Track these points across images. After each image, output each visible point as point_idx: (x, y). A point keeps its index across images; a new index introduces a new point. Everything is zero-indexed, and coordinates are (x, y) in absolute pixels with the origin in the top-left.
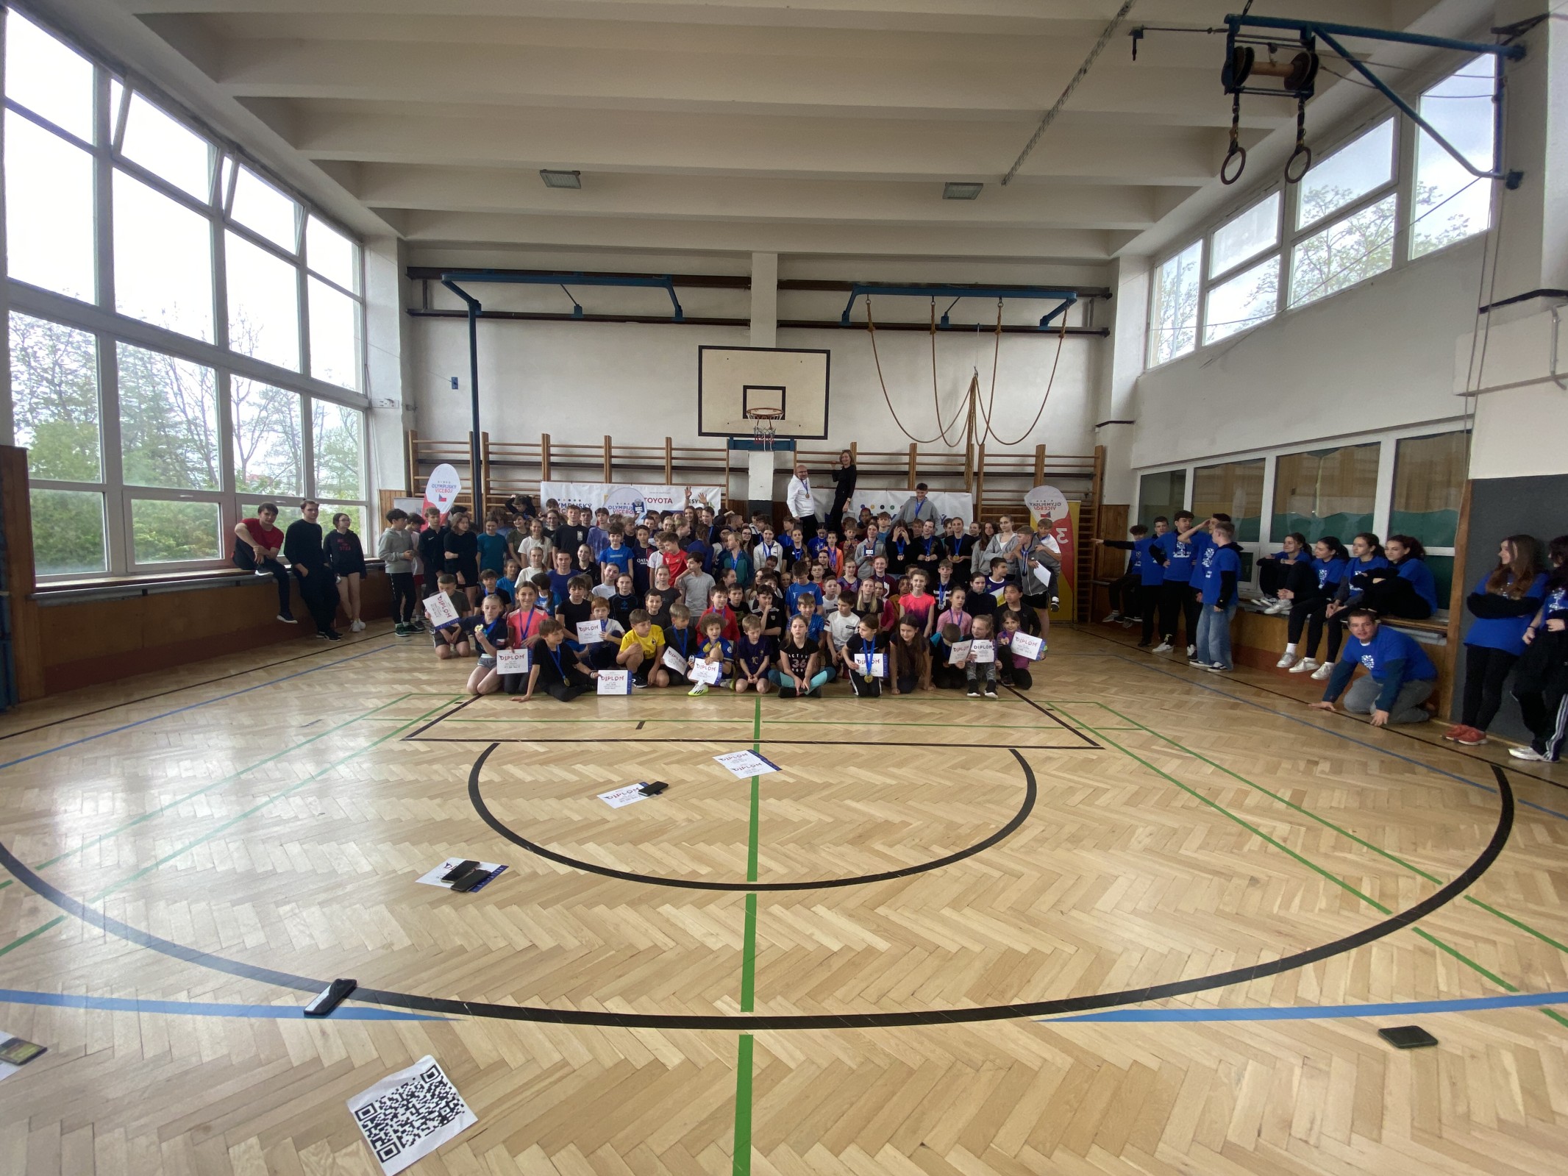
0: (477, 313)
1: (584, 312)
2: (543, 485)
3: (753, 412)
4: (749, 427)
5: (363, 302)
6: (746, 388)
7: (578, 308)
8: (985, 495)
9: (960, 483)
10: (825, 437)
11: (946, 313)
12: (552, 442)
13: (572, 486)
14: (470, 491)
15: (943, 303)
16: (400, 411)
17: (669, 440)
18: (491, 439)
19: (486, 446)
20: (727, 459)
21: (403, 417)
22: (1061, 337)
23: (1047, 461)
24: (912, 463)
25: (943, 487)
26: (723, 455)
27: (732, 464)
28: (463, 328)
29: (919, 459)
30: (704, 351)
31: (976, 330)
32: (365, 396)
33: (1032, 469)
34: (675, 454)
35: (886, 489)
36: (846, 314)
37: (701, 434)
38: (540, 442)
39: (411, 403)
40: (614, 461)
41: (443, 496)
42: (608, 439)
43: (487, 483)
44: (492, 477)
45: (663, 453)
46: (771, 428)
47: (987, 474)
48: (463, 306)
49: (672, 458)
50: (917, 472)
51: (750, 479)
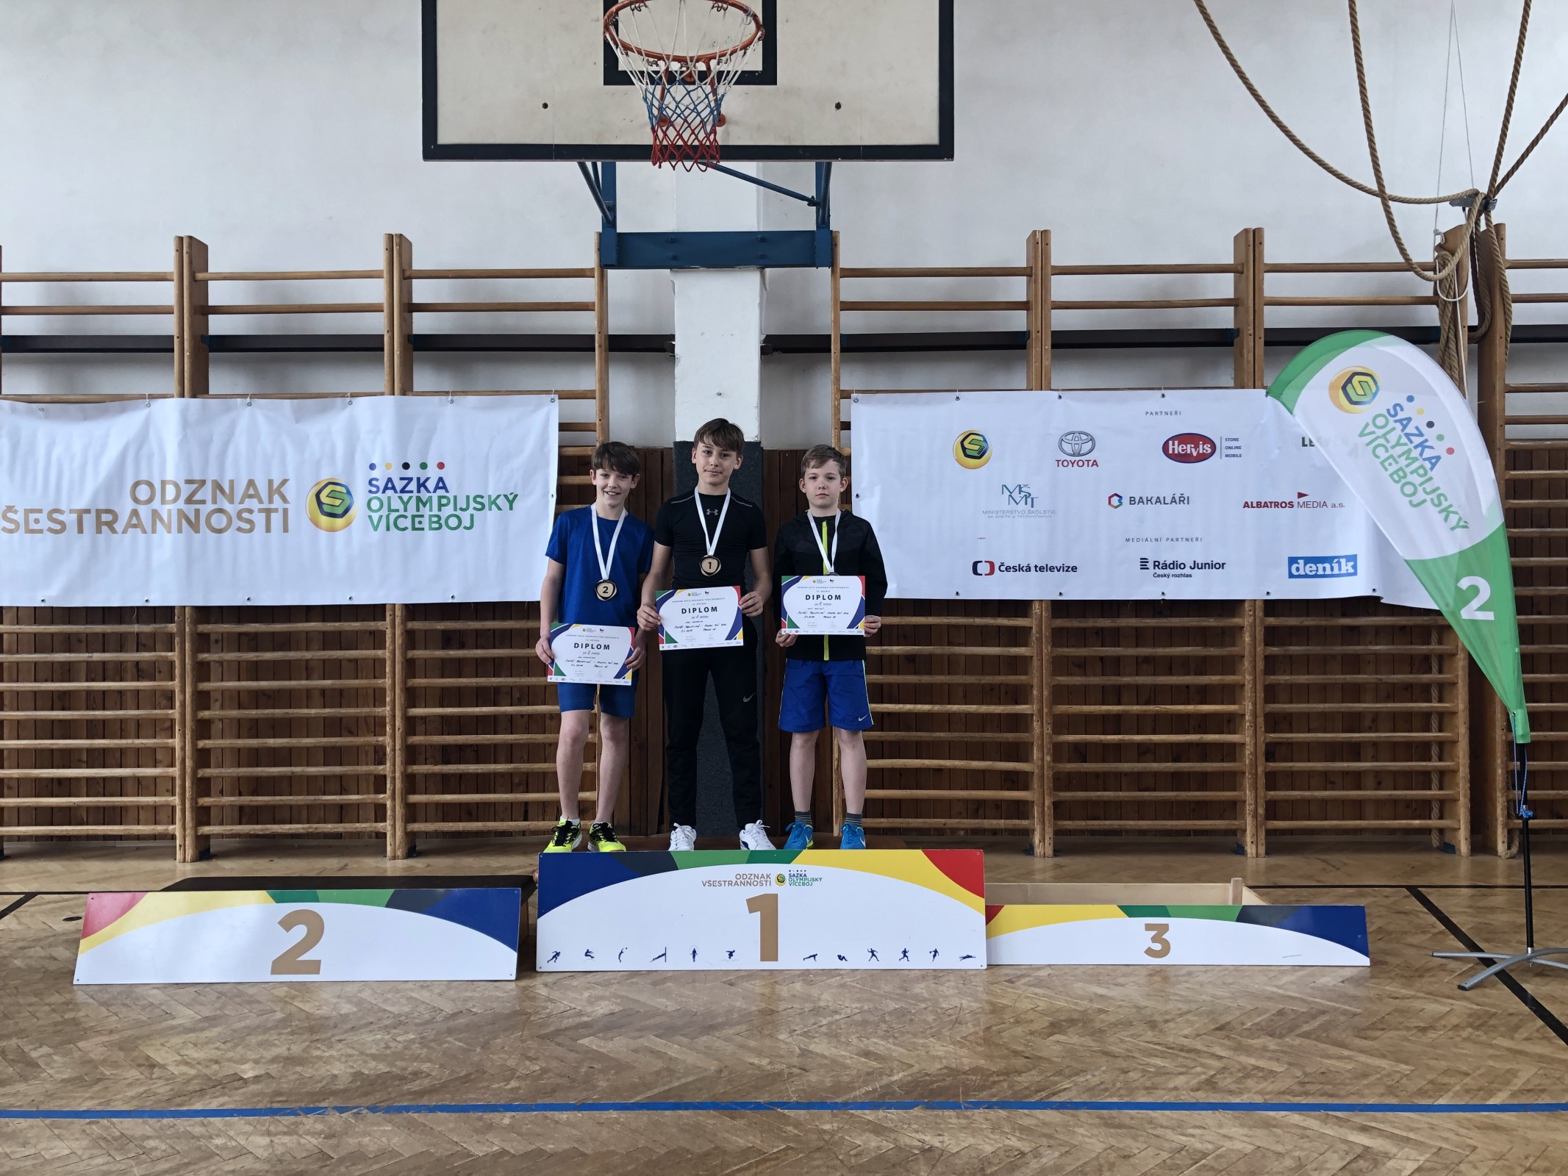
10: (942, 145)
17: (398, 246)
20: (598, 307)
24: (1249, 300)
26: (585, 290)
27: (621, 323)
29: (1274, 285)
34: (422, 291)
40: (216, 325)
42: (192, 250)
49: (411, 307)
50: (1266, 330)
51: (678, 370)
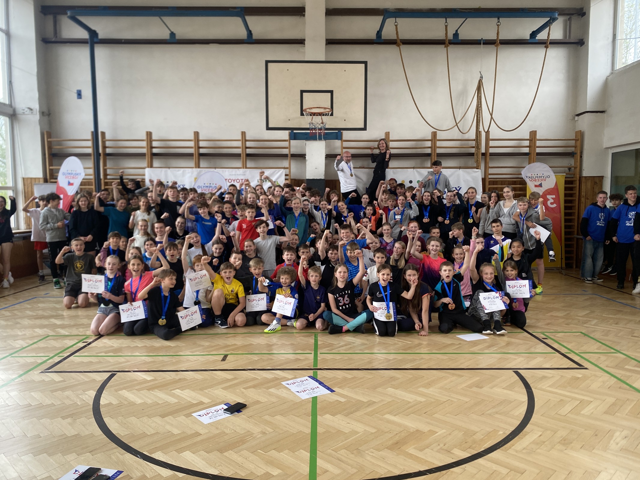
0: (95, 40)
1: (177, 37)
2: (148, 171)
3: (308, 110)
4: (305, 122)
5: (8, 34)
6: (302, 92)
7: (172, 34)
8: (491, 171)
9: (471, 162)
10: (365, 129)
11: (457, 31)
12: (154, 137)
13: (169, 171)
14: (92, 177)
15: (454, 23)
16: (37, 117)
17: (243, 134)
18: (108, 137)
19: (104, 142)
20: (289, 148)
21: (40, 122)
22: (547, 47)
23: (538, 143)
24: (434, 147)
25: (458, 166)
26: (286, 144)
27: (293, 151)
28: (84, 52)
29: (439, 144)
30: (270, 65)
31: (480, 44)
32: (11, 105)
33: (526, 150)
34: (248, 144)
35: (414, 168)
36: (379, 33)
37: (268, 128)
38: (145, 138)
39: (45, 110)
40: (202, 151)
41: (71, 182)
42: (197, 134)
43: (105, 170)
44: (108, 166)
45: (239, 144)
46: (322, 123)
47: (492, 154)
48: (84, 35)
49: (247, 148)
50: (437, 154)
51: (307, 163)
